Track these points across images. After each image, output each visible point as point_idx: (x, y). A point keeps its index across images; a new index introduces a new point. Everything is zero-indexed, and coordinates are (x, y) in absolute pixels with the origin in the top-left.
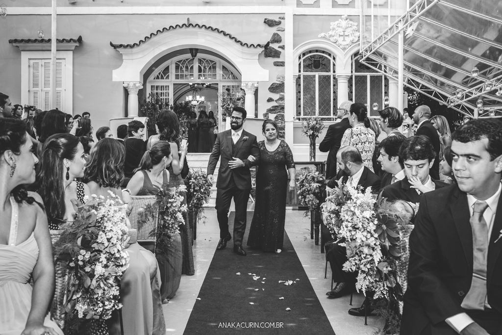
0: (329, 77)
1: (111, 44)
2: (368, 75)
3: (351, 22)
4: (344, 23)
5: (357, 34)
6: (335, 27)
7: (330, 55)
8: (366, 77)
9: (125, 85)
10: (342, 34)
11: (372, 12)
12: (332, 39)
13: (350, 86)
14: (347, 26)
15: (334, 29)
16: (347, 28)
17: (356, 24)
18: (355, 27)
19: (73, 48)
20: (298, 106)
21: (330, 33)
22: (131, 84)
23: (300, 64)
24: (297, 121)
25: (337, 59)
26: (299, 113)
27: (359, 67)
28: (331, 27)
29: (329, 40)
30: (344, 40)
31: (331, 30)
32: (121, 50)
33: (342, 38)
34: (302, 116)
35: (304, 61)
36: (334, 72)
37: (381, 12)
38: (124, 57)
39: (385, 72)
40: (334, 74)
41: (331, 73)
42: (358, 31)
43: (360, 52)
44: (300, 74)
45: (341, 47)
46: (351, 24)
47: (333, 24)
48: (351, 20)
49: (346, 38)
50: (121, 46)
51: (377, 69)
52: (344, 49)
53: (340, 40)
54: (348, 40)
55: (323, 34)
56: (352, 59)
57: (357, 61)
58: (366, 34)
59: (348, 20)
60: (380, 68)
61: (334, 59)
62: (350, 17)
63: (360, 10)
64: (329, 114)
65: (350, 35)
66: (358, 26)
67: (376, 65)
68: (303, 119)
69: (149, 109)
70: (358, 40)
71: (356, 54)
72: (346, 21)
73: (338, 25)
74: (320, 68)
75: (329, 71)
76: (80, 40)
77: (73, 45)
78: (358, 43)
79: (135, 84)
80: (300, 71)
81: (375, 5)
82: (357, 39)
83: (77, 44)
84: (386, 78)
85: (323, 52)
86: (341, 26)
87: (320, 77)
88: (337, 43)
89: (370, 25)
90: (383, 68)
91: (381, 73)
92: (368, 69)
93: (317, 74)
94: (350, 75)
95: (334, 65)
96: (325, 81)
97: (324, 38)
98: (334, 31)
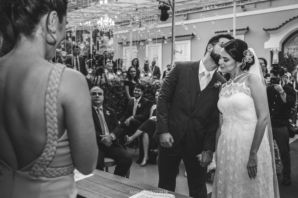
1: (264, 29)
9: (271, 50)
19: (244, 33)
22: (274, 50)
32: (269, 32)
38: (271, 35)
50: (269, 30)
69: (284, 61)
76: (248, 29)
77: (244, 31)
79: (276, 49)
83: (246, 31)
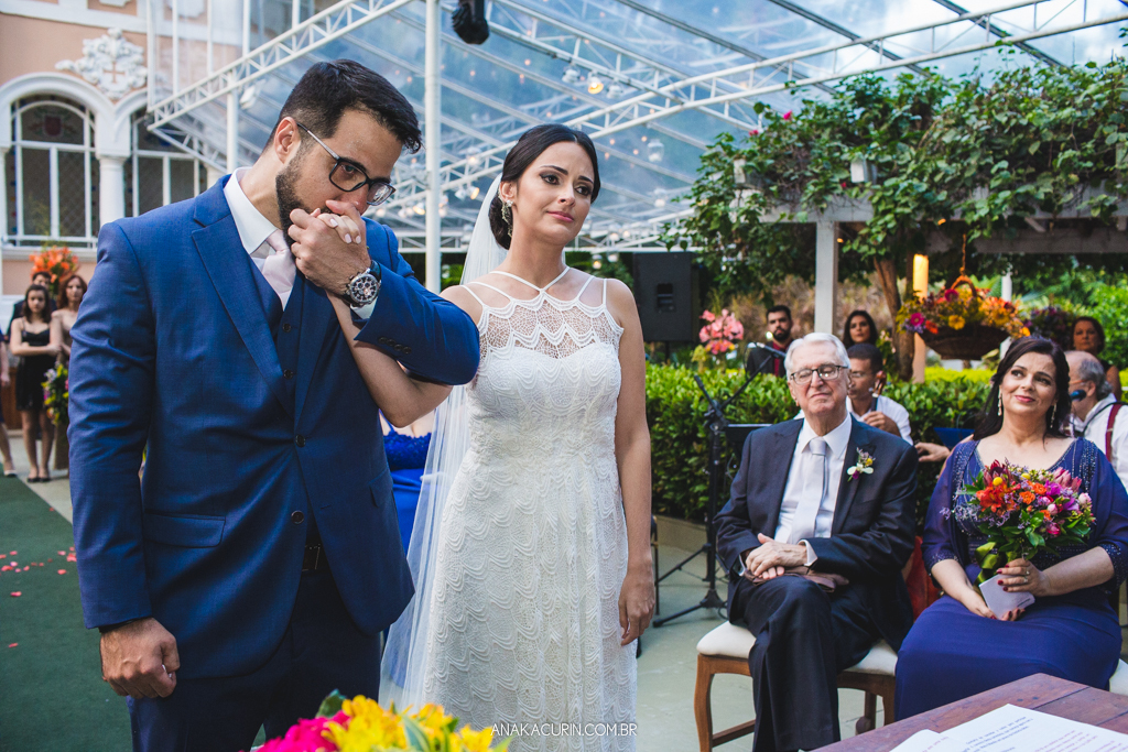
0: (81, 156)
2: (166, 157)
3: (129, 46)
4: (114, 46)
5: (143, 71)
6: (94, 50)
7: (82, 108)
8: (159, 161)
10: (110, 67)
11: (175, 29)
12: (86, 75)
13: (128, 178)
14: (121, 52)
15: (91, 55)
16: (119, 57)
17: (140, 50)
18: (138, 57)
20: (12, 214)
21: (84, 62)
23: (13, 123)
24: (10, 246)
25: (98, 118)
26: (12, 230)
27: (147, 139)
28: (86, 51)
29: (81, 77)
30: (114, 81)
31: (83, 56)
33: (109, 77)
34: (21, 236)
35: (24, 115)
36: (93, 145)
37: (193, 31)
39: (201, 153)
40: (92, 150)
41: (85, 148)
42: (144, 64)
43: (149, 109)
44: (14, 143)
45: (109, 94)
46: (130, 50)
47: (91, 45)
48: (129, 40)
49: (119, 78)
51: (183, 146)
52: (115, 100)
53: (107, 80)
54: (123, 82)
55: (66, 64)
56: (132, 121)
57: (142, 128)
58: (162, 74)
59: (123, 40)
60: (190, 145)
61: (92, 117)
62: (128, 35)
63: (149, 22)
64: (83, 234)
65: (127, 73)
66: (144, 54)
67: (181, 139)
68: (25, 243)
70: (145, 85)
71: (141, 113)
72: (119, 42)
73: (102, 48)
74: (61, 135)
75: (81, 142)
78: (143, 90)
80: (14, 138)
81: (181, 17)
82: (141, 82)
84: (202, 167)
85: (68, 101)
86: (107, 50)
87: (61, 154)
88: (100, 86)
89: (171, 57)
90: (196, 145)
91: (192, 154)
92: (166, 146)
93: (54, 148)
94: (127, 154)
95: (92, 131)
96: (71, 163)
97: (70, 71)
98: (92, 60)
